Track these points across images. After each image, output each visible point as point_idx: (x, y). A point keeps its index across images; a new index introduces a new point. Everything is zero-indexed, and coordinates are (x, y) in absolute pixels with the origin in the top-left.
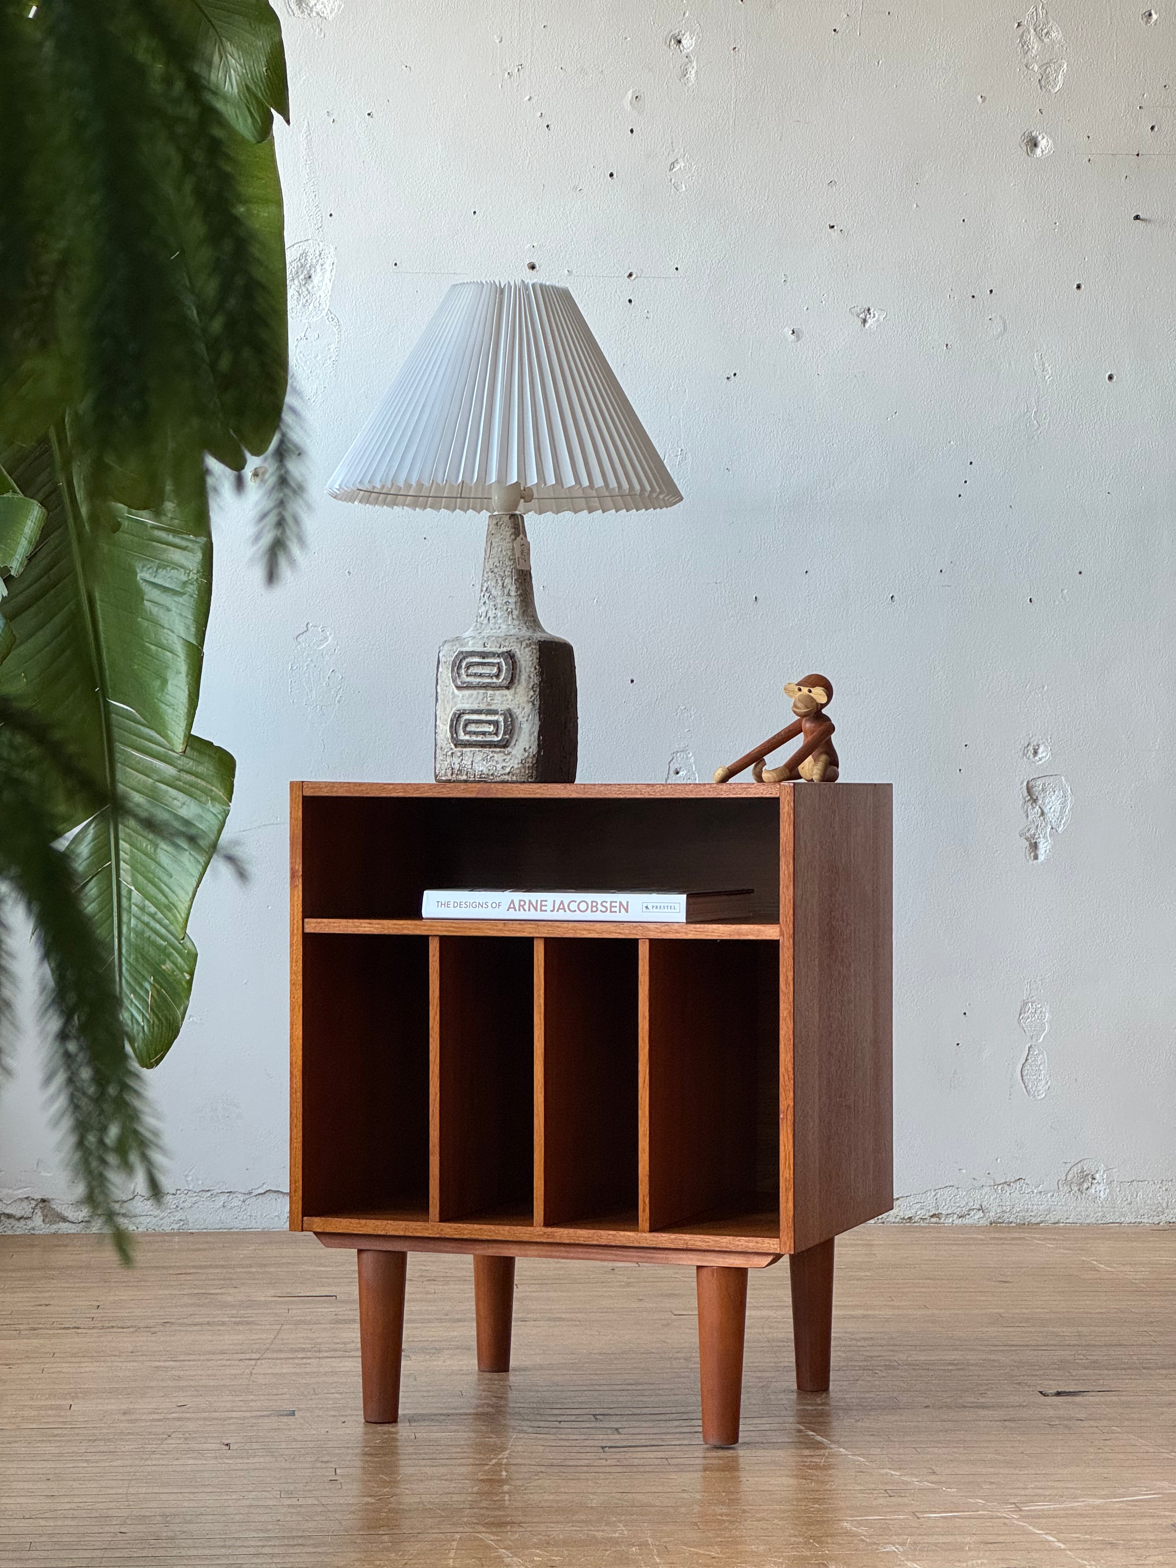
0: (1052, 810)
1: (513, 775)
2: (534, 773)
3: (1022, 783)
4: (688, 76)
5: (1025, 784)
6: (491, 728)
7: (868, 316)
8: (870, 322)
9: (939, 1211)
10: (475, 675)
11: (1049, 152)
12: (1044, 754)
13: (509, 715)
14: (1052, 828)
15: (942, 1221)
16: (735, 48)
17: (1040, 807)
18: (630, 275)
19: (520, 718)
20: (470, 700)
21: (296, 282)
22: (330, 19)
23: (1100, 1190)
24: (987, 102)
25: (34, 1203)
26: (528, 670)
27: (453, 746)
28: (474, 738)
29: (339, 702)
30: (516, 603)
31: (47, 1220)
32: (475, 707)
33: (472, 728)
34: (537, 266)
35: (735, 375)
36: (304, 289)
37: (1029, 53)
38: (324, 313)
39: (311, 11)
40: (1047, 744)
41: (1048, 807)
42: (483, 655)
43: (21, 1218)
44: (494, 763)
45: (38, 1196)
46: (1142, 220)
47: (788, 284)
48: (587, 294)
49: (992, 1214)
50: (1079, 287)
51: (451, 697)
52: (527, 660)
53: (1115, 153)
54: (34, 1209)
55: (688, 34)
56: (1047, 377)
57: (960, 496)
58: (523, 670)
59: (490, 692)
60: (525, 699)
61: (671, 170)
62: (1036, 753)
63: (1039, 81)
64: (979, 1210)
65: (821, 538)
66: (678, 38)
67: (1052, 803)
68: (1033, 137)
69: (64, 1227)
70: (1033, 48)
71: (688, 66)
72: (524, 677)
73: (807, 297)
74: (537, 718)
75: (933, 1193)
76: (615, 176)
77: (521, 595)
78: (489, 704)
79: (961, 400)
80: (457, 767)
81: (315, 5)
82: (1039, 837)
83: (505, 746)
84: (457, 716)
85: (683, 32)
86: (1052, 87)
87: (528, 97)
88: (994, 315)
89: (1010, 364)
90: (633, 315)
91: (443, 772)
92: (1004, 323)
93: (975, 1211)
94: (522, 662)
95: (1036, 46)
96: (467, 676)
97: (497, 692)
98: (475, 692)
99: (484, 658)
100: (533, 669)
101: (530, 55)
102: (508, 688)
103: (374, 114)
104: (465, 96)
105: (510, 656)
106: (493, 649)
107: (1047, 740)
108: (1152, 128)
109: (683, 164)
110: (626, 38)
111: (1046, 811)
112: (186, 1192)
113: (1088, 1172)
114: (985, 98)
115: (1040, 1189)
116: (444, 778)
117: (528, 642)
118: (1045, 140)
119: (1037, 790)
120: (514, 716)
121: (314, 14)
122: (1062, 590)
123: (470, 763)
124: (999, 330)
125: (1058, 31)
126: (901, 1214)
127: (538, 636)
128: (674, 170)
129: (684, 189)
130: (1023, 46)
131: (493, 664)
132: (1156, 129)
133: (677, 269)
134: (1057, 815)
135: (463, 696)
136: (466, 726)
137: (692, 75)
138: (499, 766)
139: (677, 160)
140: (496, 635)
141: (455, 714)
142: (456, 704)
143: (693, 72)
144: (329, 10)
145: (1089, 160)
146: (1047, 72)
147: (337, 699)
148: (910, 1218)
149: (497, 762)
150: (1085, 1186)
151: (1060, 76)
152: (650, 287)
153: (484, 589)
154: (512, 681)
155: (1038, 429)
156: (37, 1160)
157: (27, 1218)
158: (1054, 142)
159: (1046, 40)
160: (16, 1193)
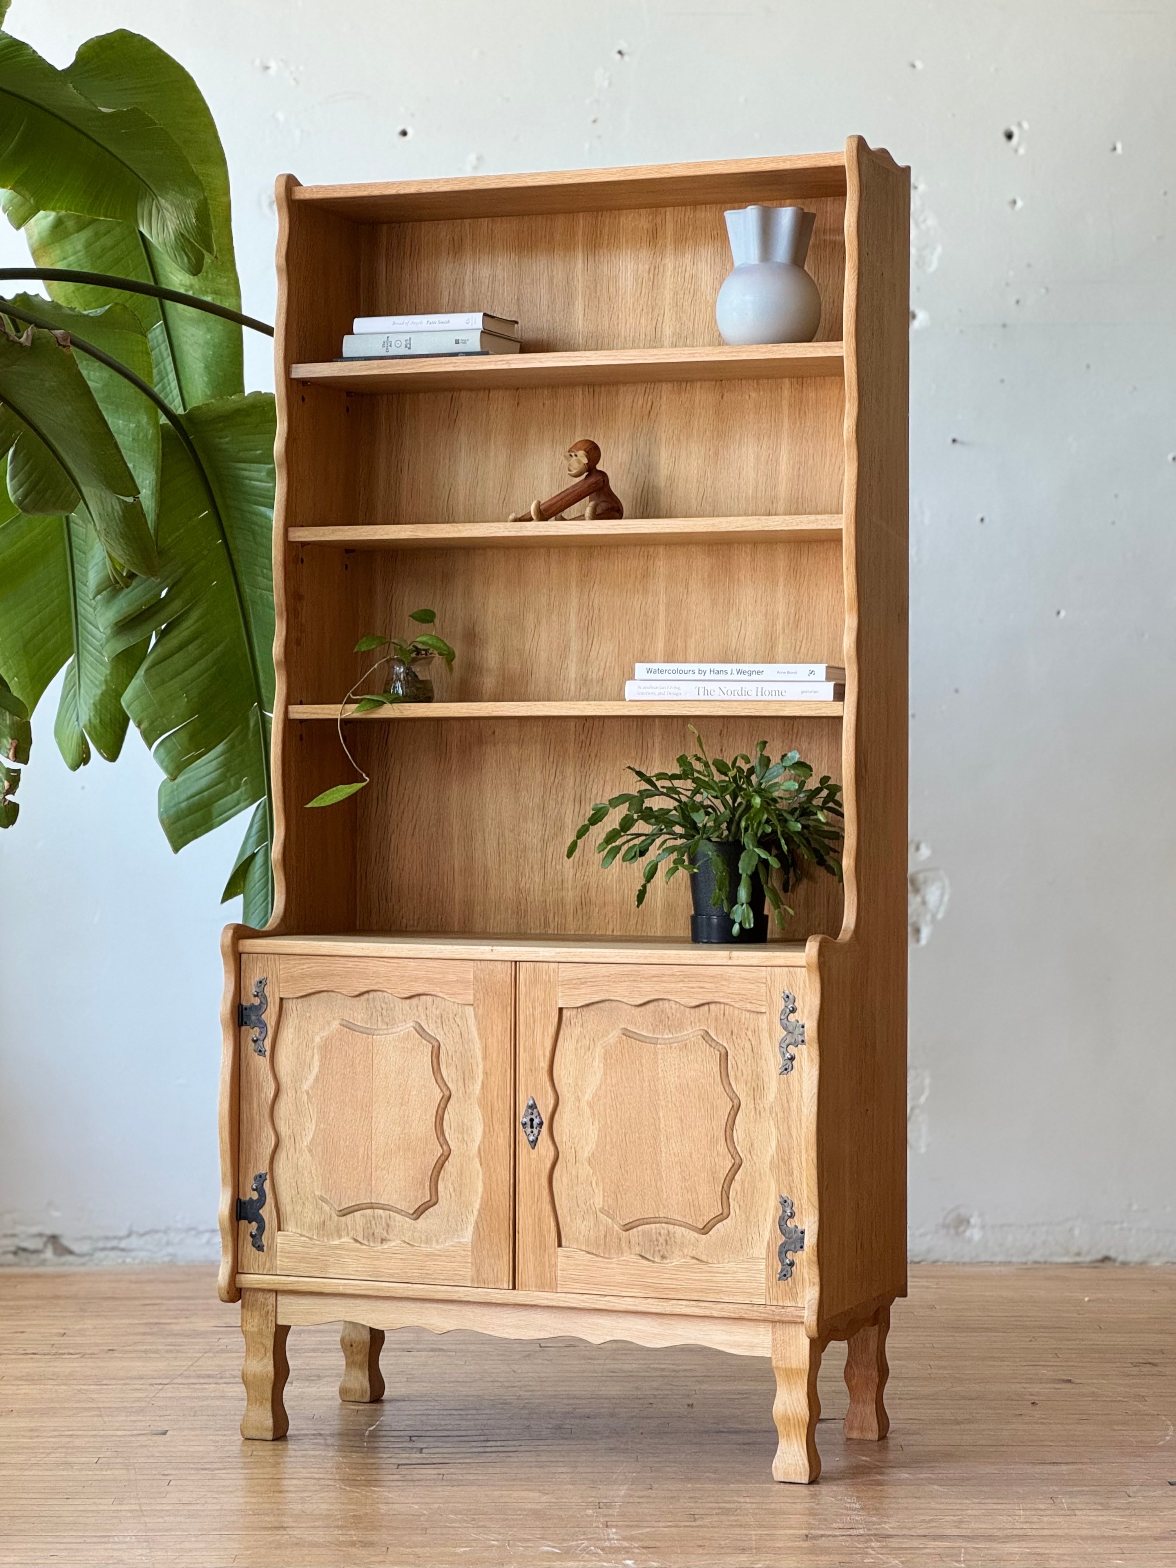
0: (932, 899)
11: (926, 324)
12: (925, 850)
14: (932, 915)
17: (921, 897)
23: (975, 1234)
25: (44, 1239)
31: (57, 1253)
40: (928, 841)
41: (929, 896)
43: (35, 1251)
45: (49, 1232)
54: (45, 1243)
56: (926, 520)
62: (918, 849)
63: (917, 262)
67: (932, 893)
82: (921, 924)
95: (913, 233)
107: (927, 838)
108: (1018, 302)
111: (927, 899)
113: (963, 1217)
115: (922, 1230)
119: (919, 882)
125: (933, 218)
132: (1021, 303)
134: (937, 904)
145: (961, 331)
150: (961, 1229)
155: (919, 565)
156: (47, 1200)
157: (40, 1251)
158: (930, 315)
159: (923, 227)
160: (30, 1229)
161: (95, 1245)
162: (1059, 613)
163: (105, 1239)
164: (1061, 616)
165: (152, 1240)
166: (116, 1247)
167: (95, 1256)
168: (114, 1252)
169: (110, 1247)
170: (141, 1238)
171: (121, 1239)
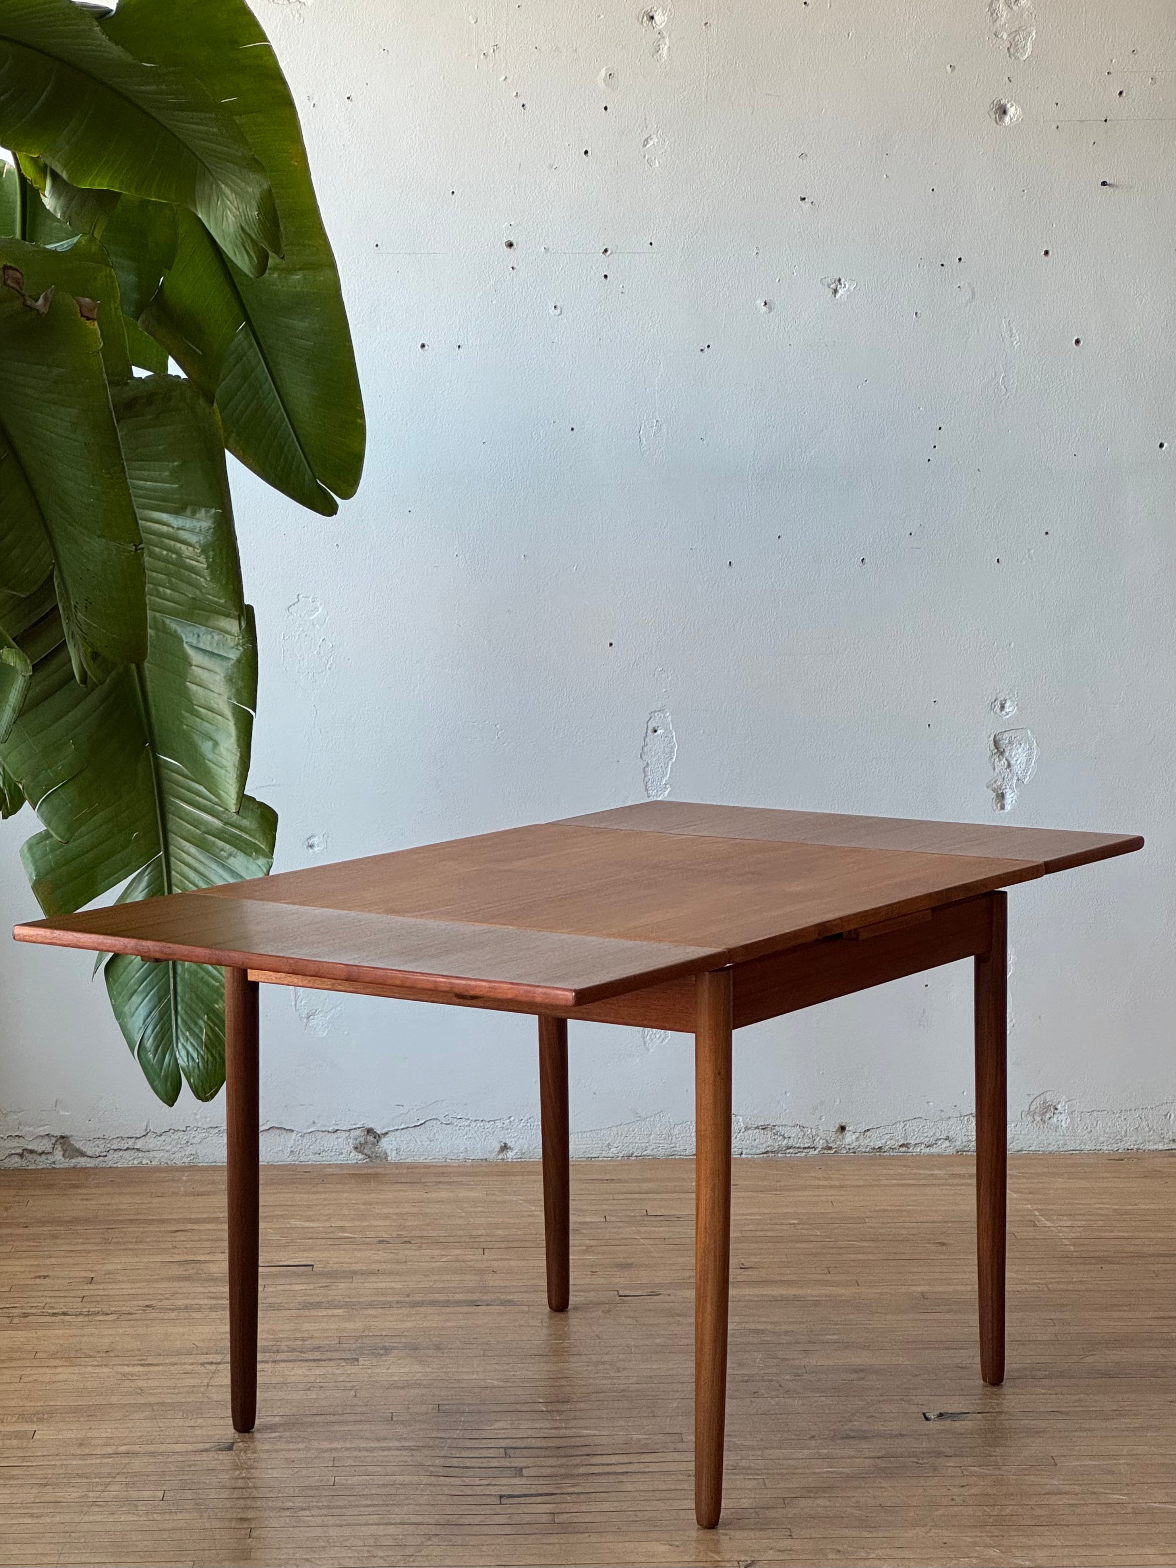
0: (1018, 762)
3: (990, 736)
4: (660, 52)
5: (992, 737)
7: (839, 286)
8: (841, 292)
9: (908, 1141)
11: (1018, 119)
12: (1011, 709)
14: (1018, 780)
15: (911, 1150)
16: (706, 24)
17: (1006, 759)
18: (606, 251)
22: (309, 5)
23: (1062, 1119)
24: (957, 70)
25: (53, 1140)
29: (330, 669)
31: (67, 1155)
34: (515, 244)
35: (709, 346)
37: (998, 22)
40: (1014, 699)
41: (1015, 759)
43: (43, 1152)
45: (58, 1134)
46: (1110, 185)
47: (760, 256)
48: (563, 271)
49: (958, 1143)
50: (1046, 253)
53: (1083, 119)
54: (54, 1144)
55: (660, 10)
56: (1015, 343)
57: (929, 460)
61: (644, 146)
62: (1003, 707)
63: (1008, 49)
64: (946, 1139)
65: (793, 505)
66: (651, 15)
67: (1018, 755)
68: (1002, 105)
69: (82, 1161)
70: (1002, 16)
71: (660, 43)
73: (779, 269)
75: (902, 1125)
76: (590, 153)
79: (930, 366)
82: (1006, 788)
85: (655, 8)
86: (1021, 54)
87: (503, 78)
88: (963, 282)
89: (979, 331)
90: (609, 290)
92: (973, 291)
93: (942, 1140)
95: (1004, 14)
101: (505, 35)
103: (353, 97)
104: (442, 77)
107: (1014, 695)
108: (1121, 93)
109: (656, 140)
110: (599, 16)
111: (1013, 762)
112: (195, 1129)
113: (1050, 1103)
114: (954, 68)
118: (1014, 107)
119: (1004, 743)
122: (1029, 550)
124: (968, 298)
126: (872, 1144)
128: (648, 146)
129: (657, 165)
130: (992, 14)
132: (1124, 94)
133: (651, 244)
134: (1023, 766)
137: (664, 51)
139: (650, 136)
143: (666, 48)
145: (1058, 127)
146: (1016, 40)
147: (328, 666)
148: (880, 1148)
150: (1048, 1116)
151: (1028, 44)
152: (625, 262)
155: (1006, 394)
156: (54, 1101)
157: (48, 1153)
158: (1023, 110)
159: (1015, 8)
160: (37, 1130)
161: (109, 1145)
162: (1161, 446)
163: (119, 1140)
164: (1164, 448)
165: (170, 1139)
166: (131, 1147)
167: (109, 1157)
168: (129, 1152)
169: (125, 1148)
170: (159, 1138)
171: (137, 1138)
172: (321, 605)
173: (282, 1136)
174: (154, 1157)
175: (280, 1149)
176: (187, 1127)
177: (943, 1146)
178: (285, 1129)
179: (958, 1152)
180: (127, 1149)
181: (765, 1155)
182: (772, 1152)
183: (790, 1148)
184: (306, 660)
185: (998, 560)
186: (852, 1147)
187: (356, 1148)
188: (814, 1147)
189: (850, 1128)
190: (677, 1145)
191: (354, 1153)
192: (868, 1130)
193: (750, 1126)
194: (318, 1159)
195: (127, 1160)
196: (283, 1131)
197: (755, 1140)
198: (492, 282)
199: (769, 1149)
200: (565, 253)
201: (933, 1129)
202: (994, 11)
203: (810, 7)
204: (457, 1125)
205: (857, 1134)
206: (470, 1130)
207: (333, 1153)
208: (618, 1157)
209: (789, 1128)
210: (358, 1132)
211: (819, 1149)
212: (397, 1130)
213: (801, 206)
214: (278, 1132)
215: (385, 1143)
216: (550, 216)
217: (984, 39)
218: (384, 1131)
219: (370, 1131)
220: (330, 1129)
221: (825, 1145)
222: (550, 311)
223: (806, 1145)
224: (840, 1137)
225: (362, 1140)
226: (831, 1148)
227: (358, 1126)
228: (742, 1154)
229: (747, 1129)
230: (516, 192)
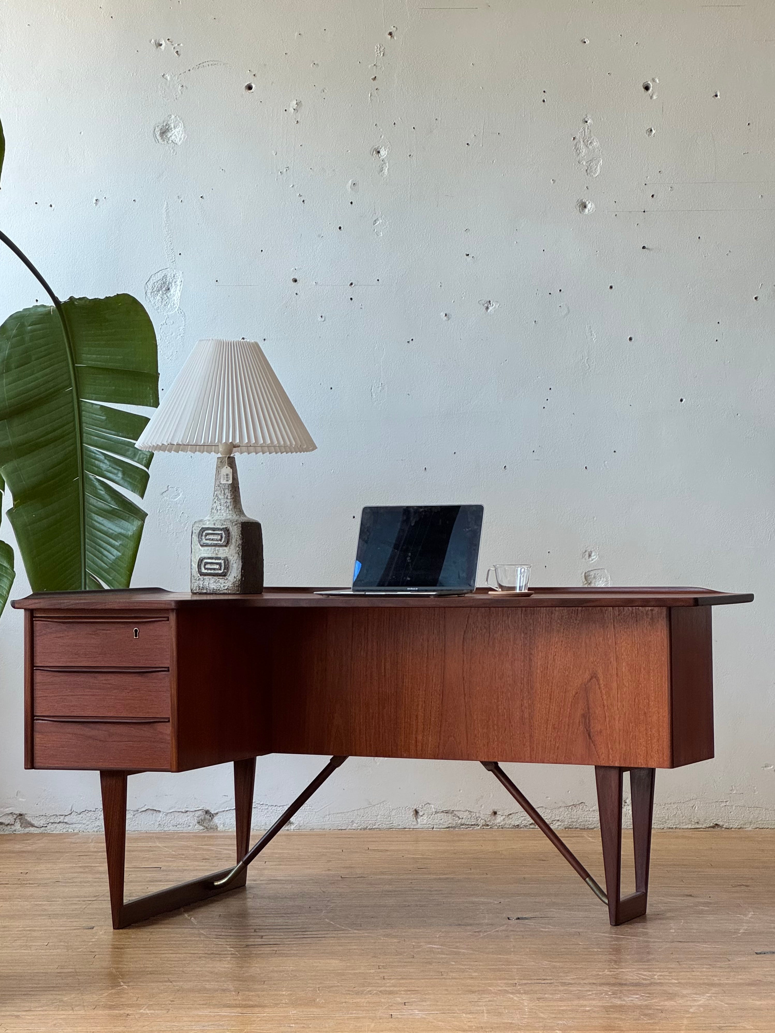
1: (229, 590)
2: (240, 589)
3: (582, 574)
4: (383, 171)
5: (584, 574)
6: (218, 567)
7: (489, 305)
8: (490, 308)
10: (209, 539)
11: (592, 211)
12: (594, 557)
13: (226, 560)
16: (410, 155)
18: (351, 284)
19: (232, 562)
20: (208, 552)
21: (161, 292)
22: (179, 144)
23: (629, 809)
24: (556, 183)
25: (15, 816)
26: (236, 537)
27: (199, 575)
28: (209, 571)
30: (230, 502)
31: (23, 826)
32: (210, 556)
33: (207, 566)
34: (298, 281)
35: (412, 340)
36: (165, 296)
37: (581, 155)
38: (176, 310)
39: (169, 140)
40: (596, 551)
42: (214, 529)
43: (8, 824)
44: (220, 584)
45: (18, 812)
46: (647, 249)
47: (442, 288)
48: (326, 296)
49: (565, 822)
50: (611, 287)
51: (198, 550)
52: (235, 532)
53: (631, 210)
54: (15, 819)
55: (383, 148)
56: (593, 340)
58: (233, 536)
59: (217, 548)
60: (234, 551)
61: (374, 224)
62: (590, 556)
63: (586, 170)
64: (558, 821)
65: (463, 433)
66: (378, 150)
68: (583, 203)
69: (32, 830)
70: (582, 152)
71: (384, 165)
72: (234, 541)
73: (453, 296)
74: (241, 561)
76: (342, 228)
77: (232, 499)
78: (217, 554)
80: (201, 586)
81: (171, 136)
83: (225, 576)
84: (201, 560)
85: (381, 147)
86: (594, 174)
87: (292, 185)
88: (562, 304)
89: (572, 332)
90: (353, 307)
91: (195, 588)
92: (568, 308)
93: (556, 821)
94: (233, 533)
95: (584, 151)
96: (206, 540)
97: (221, 548)
98: (210, 548)
99: (214, 531)
100: (238, 537)
101: (293, 162)
102: (226, 546)
103: (204, 196)
104: (256, 185)
105: (227, 530)
106: (219, 527)
107: (596, 548)
108: (653, 196)
109: (381, 221)
110: (348, 151)
114: (555, 181)
115: (594, 808)
116: (195, 591)
117: (236, 523)
118: (590, 204)
119: (590, 578)
120: (229, 560)
121: (170, 141)
122: (604, 462)
123: (208, 584)
124: (565, 313)
125: (597, 142)
126: (513, 823)
127: (243, 519)
128: (376, 224)
129: (382, 235)
130: (576, 151)
131: (218, 534)
132: (655, 196)
133: (378, 280)
135: (204, 550)
136: (205, 565)
137: (386, 171)
138: (222, 586)
139: (378, 219)
140: (220, 519)
141: (200, 559)
142: (201, 554)
143: (386, 169)
144: (178, 139)
145: (616, 215)
146: (591, 165)
148: (518, 825)
149: (221, 583)
151: (598, 167)
152: (363, 291)
153: (215, 495)
154: (228, 543)
155: (589, 369)
156: (16, 791)
157: (11, 825)
158: (595, 205)
159: (590, 147)
160: (6, 810)
161: (48, 820)
162: (681, 400)
163: (55, 817)
164: (683, 402)
165: (86, 816)
166: (62, 821)
167: (48, 827)
168: (60, 824)
169: (58, 822)
170: (79, 816)
171: (66, 816)
172: (181, 492)
173: (154, 815)
174: (76, 827)
175: (153, 822)
176: (96, 809)
177: (557, 825)
178: (155, 810)
179: (566, 829)
180: (60, 822)
181: (447, 829)
182: (452, 827)
183: (463, 825)
184: (172, 525)
185: (586, 467)
186: (500, 825)
187: (199, 823)
188: (477, 825)
189: (500, 813)
190: (394, 822)
191: (197, 826)
192: (510, 814)
193: (438, 811)
194: (176, 829)
195: (59, 829)
196: (155, 812)
197: (441, 820)
198: (284, 302)
199: (450, 825)
200: (327, 285)
201: (550, 814)
202: (578, 148)
203: (470, 146)
204: (260, 809)
205: (504, 817)
206: (268, 812)
207: (184, 826)
208: (358, 829)
209: (462, 812)
210: (200, 813)
211: (481, 826)
212: (224, 811)
213: (466, 260)
214: (152, 812)
215: (216, 820)
216: (319, 264)
217: (572, 164)
218: (216, 812)
219: (207, 812)
220: (183, 810)
221: (484, 824)
222: (319, 319)
223: (473, 823)
224: (494, 818)
225: (203, 817)
226: (488, 825)
227: (200, 809)
228: (433, 828)
229: (436, 813)
230: (299, 250)
